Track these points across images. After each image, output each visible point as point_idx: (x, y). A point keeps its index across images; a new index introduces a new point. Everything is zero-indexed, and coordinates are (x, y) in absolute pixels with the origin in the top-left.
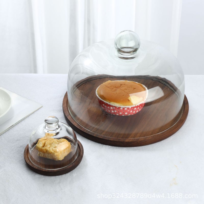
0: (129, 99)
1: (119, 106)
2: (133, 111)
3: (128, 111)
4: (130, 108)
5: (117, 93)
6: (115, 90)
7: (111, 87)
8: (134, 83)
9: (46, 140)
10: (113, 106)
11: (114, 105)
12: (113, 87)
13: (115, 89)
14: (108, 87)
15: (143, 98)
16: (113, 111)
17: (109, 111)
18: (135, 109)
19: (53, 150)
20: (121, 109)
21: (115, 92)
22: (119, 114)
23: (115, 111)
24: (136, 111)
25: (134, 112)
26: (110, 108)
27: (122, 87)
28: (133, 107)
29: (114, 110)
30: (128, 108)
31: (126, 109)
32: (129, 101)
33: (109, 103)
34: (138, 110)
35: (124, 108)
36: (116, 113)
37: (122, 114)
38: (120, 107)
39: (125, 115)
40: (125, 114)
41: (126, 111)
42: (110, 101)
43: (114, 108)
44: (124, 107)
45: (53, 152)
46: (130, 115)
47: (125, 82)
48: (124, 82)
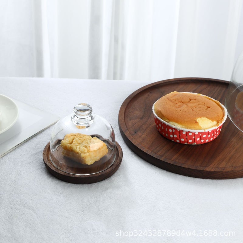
0: (196, 121)
1: (181, 129)
2: (201, 139)
3: (194, 137)
4: (197, 133)
5: (181, 111)
6: (180, 106)
7: (175, 100)
8: (210, 99)
9: (75, 136)
10: (172, 129)
11: (173, 126)
12: (179, 101)
13: (180, 104)
14: (171, 101)
15: (218, 122)
16: (171, 136)
17: (167, 135)
18: (204, 136)
19: (80, 150)
20: (184, 133)
21: (179, 109)
22: (180, 140)
23: (175, 136)
24: (205, 139)
25: (202, 141)
26: (168, 130)
27: (190, 103)
28: (201, 133)
29: (173, 134)
30: (194, 134)
31: (190, 134)
32: (196, 122)
33: (168, 122)
34: (209, 138)
35: (187, 133)
36: (177, 139)
37: (185, 141)
38: (182, 131)
39: (189, 144)
40: (189, 142)
41: (191, 138)
42: (169, 120)
43: (174, 131)
44: (188, 130)
45: (80, 152)
46: (196, 143)
47: (197, 96)
48: (195, 96)
